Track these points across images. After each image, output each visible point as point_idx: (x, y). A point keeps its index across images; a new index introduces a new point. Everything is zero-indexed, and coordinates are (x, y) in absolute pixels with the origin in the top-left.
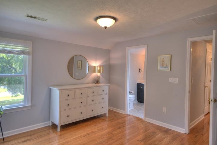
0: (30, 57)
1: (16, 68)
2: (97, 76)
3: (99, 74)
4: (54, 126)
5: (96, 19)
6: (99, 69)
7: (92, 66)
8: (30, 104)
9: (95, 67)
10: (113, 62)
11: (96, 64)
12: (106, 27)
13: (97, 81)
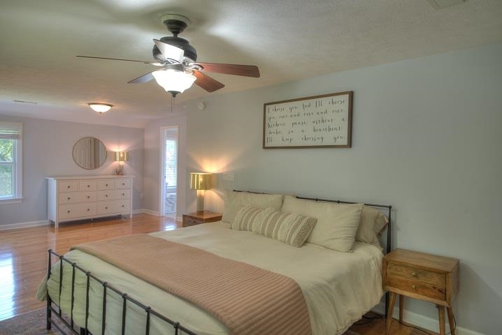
0: (21, 141)
1: (4, 153)
2: (120, 166)
3: (122, 163)
4: (52, 225)
5: (89, 104)
6: (122, 155)
7: (112, 152)
8: (21, 197)
9: (115, 153)
10: (147, 146)
11: (118, 149)
12: (101, 113)
13: (119, 172)
